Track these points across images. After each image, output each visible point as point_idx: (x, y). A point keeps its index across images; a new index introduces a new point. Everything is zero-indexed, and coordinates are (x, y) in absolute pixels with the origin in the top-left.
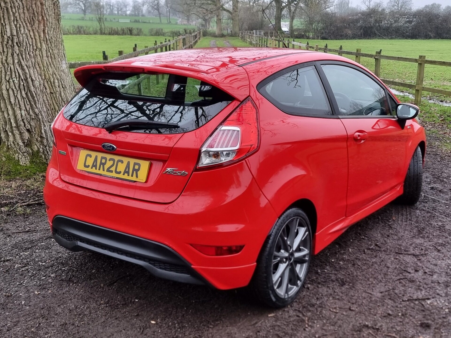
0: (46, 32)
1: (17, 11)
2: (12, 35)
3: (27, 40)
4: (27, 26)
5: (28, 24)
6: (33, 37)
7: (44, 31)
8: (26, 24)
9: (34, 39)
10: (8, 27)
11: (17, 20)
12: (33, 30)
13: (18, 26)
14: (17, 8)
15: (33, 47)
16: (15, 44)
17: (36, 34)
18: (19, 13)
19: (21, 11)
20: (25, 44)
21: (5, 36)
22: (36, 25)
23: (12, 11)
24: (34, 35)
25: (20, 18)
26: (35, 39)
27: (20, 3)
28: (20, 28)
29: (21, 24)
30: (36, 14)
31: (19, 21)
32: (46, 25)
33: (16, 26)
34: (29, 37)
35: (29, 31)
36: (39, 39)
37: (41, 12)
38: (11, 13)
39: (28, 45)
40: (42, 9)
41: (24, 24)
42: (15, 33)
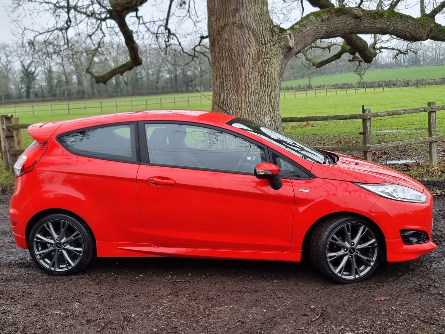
0: (247, 96)
1: (229, 83)
2: (224, 100)
3: (232, 102)
4: (234, 93)
5: (235, 92)
6: (237, 100)
7: (245, 95)
8: (234, 91)
9: (237, 102)
10: (222, 94)
11: (228, 90)
12: (238, 95)
13: (229, 93)
14: (229, 81)
15: (236, 106)
16: (224, 105)
17: (240, 98)
18: (230, 85)
19: (231, 83)
20: (230, 105)
21: (220, 101)
22: (239, 92)
23: (226, 84)
24: (238, 99)
25: (230, 88)
26: (238, 101)
27: (232, 78)
28: (229, 94)
29: (230, 91)
30: (240, 84)
31: (230, 90)
32: (247, 91)
33: (227, 93)
34: (234, 100)
35: (235, 96)
36: (240, 101)
37: (245, 82)
38: (225, 85)
39: (233, 105)
40: (246, 80)
41: (232, 91)
42: (225, 98)
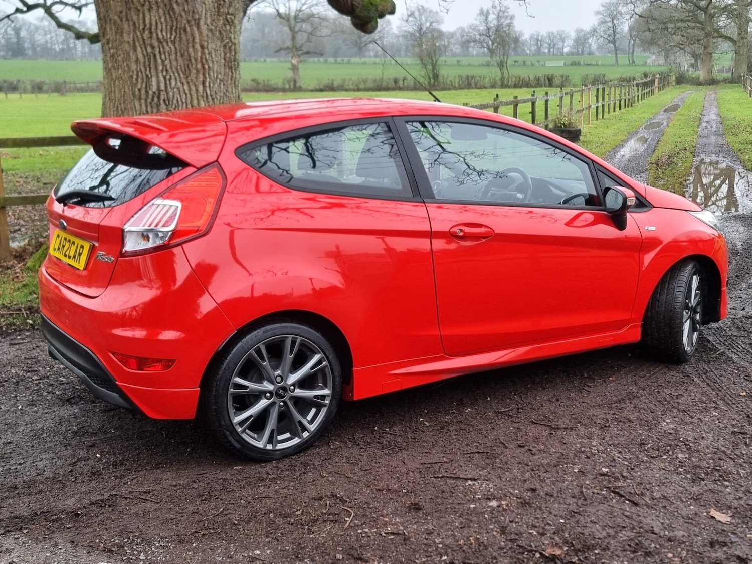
0: (207, 84)
1: (167, 57)
2: (159, 90)
3: (179, 96)
4: (180, 78)
5: (182, 75)
6: (187, 92)
7: (204, 83)
8: (179, 74)
9: (189, 96)
10: (154, 79)
11: (167, 70)
12: (188, 83)
13: (168, 77)
14: (167, 54)
15: (187, 105)
16: (162, 102)
17: (193, 88)
18: (170, 60)
19: (173, 57)
20: (175, 102)
21: (151, 92)
22: (193, 76)
23: (161, 58)
24: (190, 90)
25: (171, 67)
26: (191, 95)
27: (173, 47)
28: (170, 80)
29: (172, 74)
30: (193, 60)
31: (170, 71)
32: (207, 76)
33: (165, 78)
34: (182, 93)
35: (183, 84)
36: (195, 95)
37: (201, 58)
38: (159, 61)
39: (180, 103)
40: (203, 53)
41: (177, 74)
42: (163, 87)
